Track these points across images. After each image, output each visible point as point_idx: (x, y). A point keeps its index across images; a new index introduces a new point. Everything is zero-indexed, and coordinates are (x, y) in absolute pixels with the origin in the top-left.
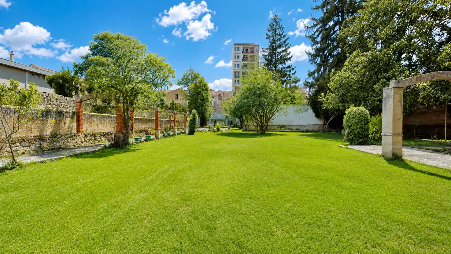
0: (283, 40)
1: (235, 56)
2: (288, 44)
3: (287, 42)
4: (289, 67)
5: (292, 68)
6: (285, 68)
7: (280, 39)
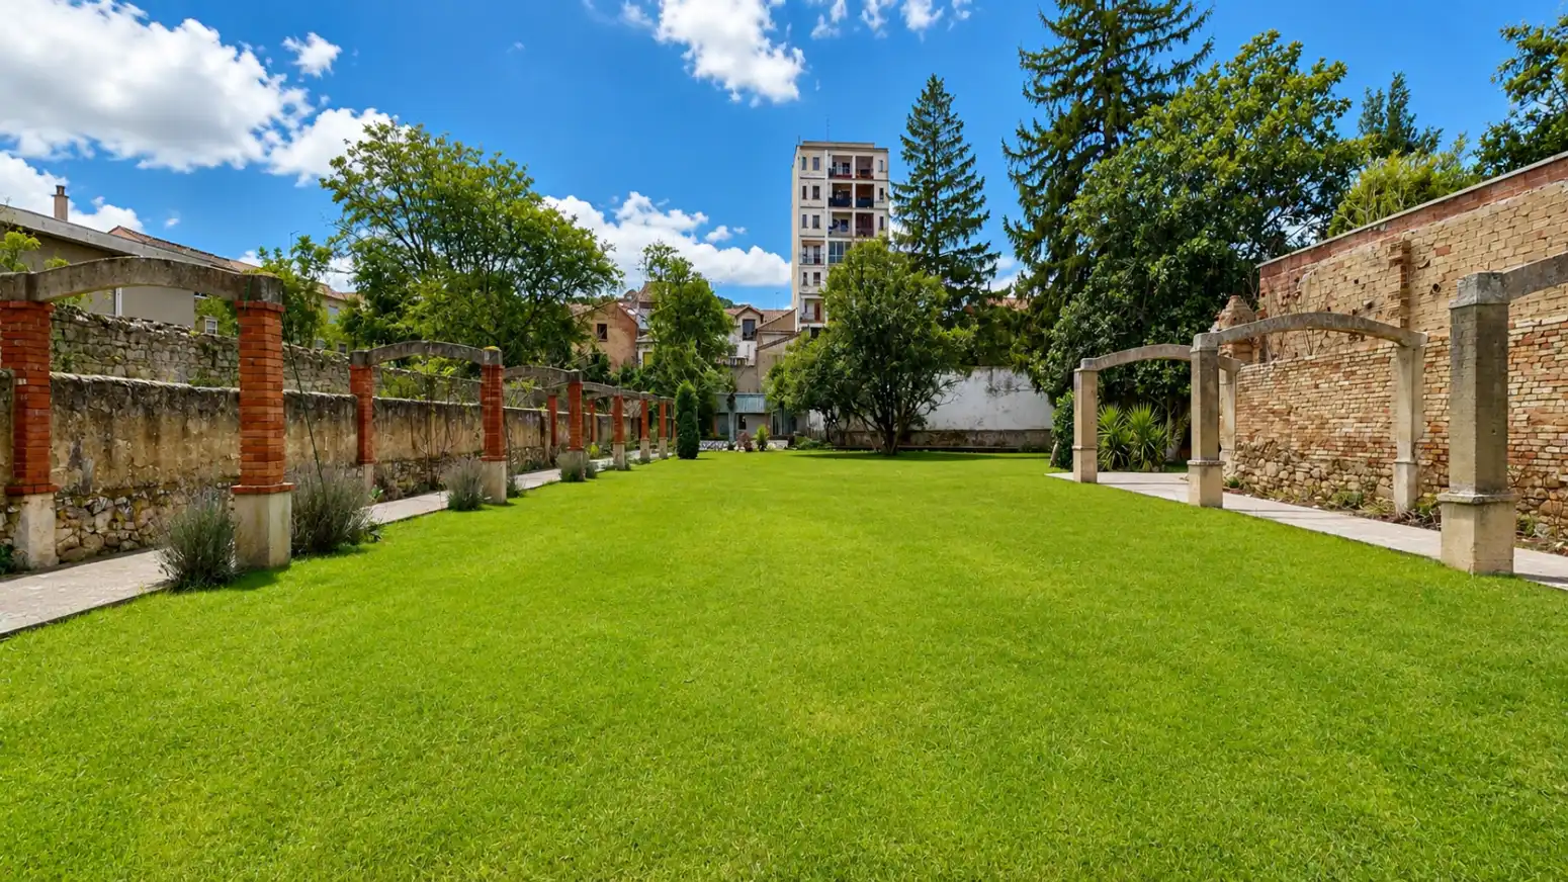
0: (957, 164)
1: (805, 188)
2: (973, 177)
3: (969, 172)
4: (978, 249)
5: (987, 252)
6: (963, 252)
7: (948, 162)
